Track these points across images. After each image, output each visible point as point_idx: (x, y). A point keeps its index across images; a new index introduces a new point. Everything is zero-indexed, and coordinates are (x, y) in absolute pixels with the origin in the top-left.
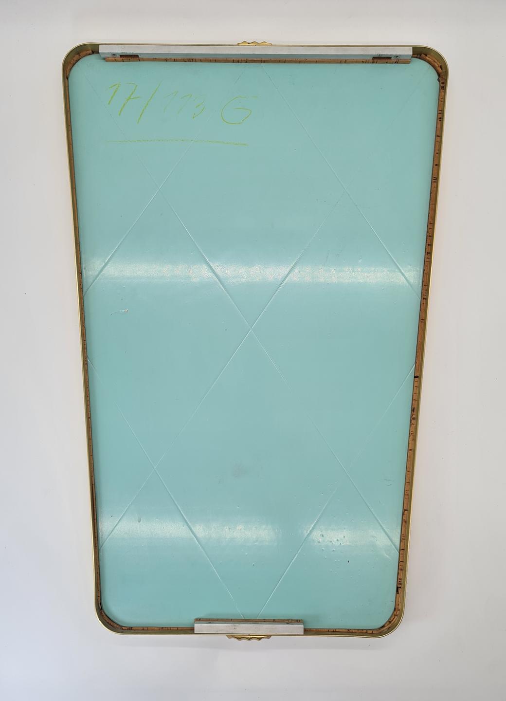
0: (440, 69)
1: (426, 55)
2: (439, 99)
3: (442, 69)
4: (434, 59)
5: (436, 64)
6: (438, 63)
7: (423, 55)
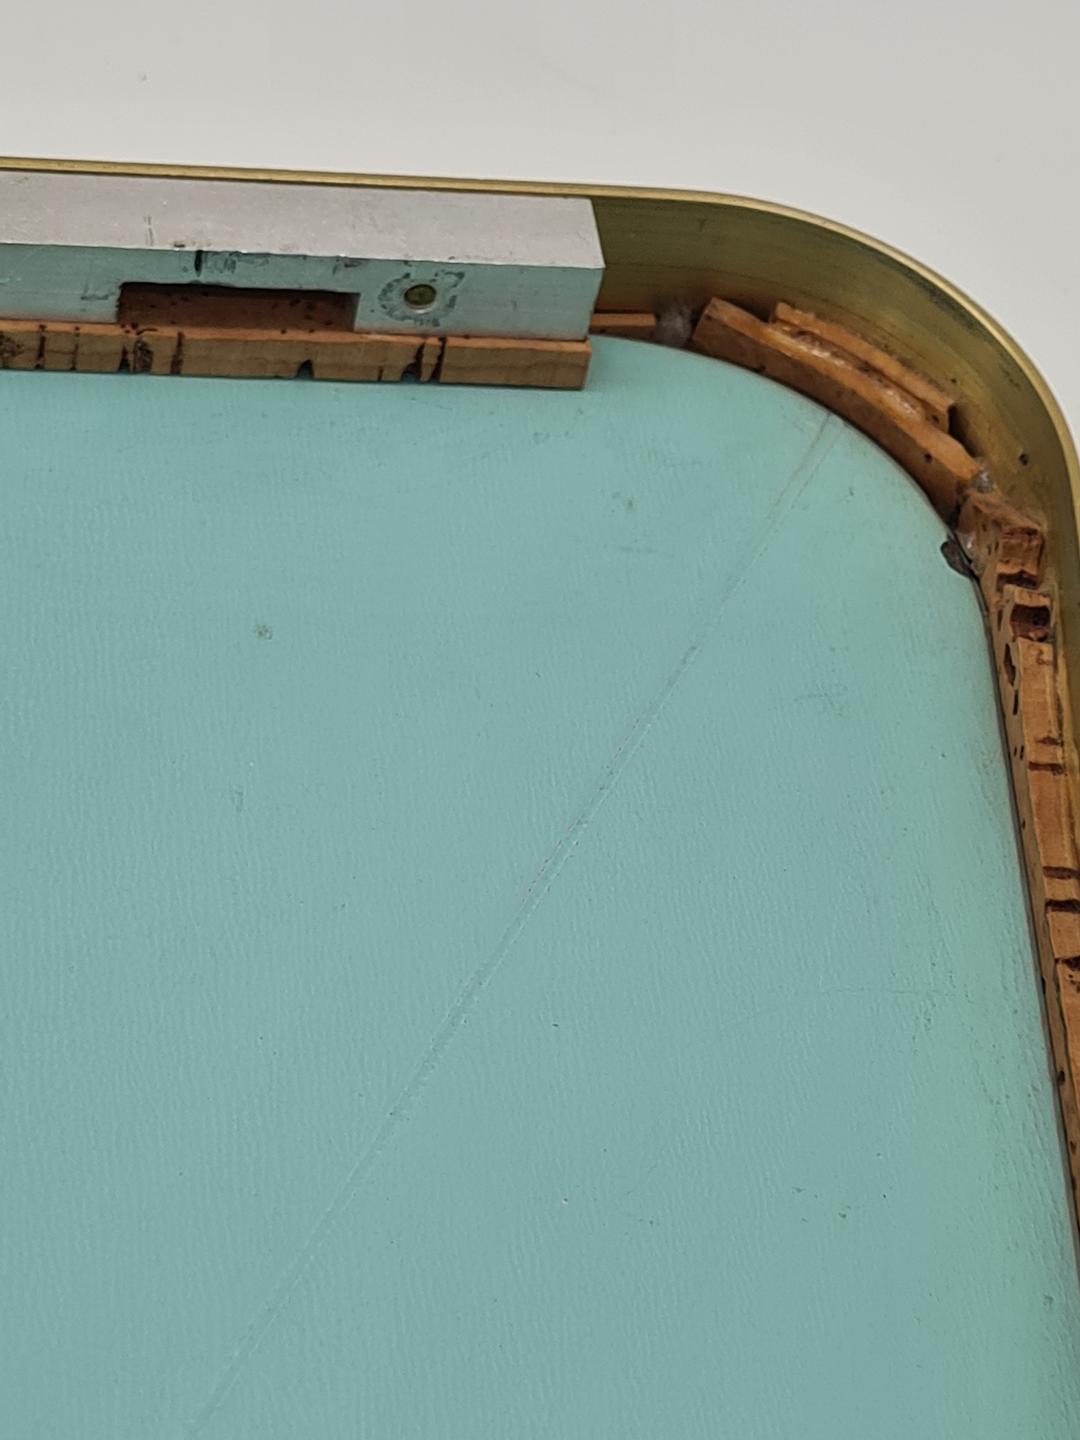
0: (948, 452)
1: (764, 313)
2: (1011, 753)
3: (972, 450)
4: (862, 348)
5: (892, 399)
6: (922, 389)
7: (728, 314)
